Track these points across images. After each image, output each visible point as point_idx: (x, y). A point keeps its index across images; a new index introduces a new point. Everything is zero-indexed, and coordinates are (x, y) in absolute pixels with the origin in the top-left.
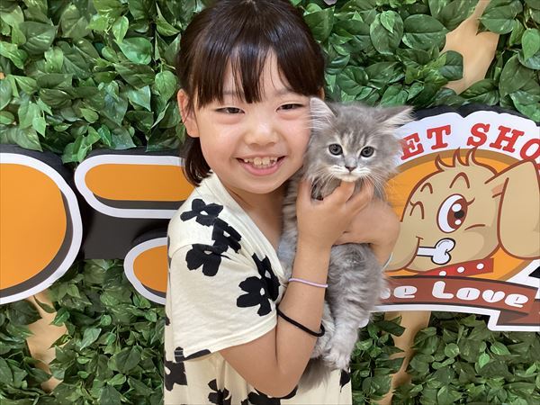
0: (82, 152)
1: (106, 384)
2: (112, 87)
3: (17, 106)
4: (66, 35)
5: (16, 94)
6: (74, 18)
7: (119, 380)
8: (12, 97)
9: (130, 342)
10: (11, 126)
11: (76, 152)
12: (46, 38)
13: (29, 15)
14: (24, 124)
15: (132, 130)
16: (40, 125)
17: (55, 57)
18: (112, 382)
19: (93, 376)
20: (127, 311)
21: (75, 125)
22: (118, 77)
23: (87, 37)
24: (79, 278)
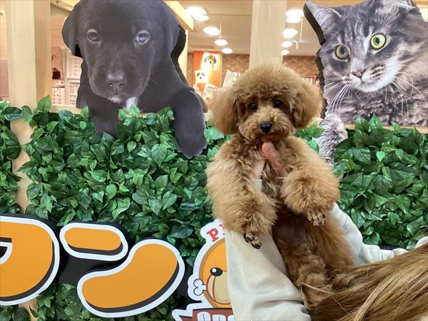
0: (67, 221)
2: (86, 191)
3: (41, 197)
4: (69, 166)
5: (42, 191)
6: (73, 159)
8: (40, 193)
10: (37, 207)
11: (64, 221)
12: (59, 168)
13: (55, 157)
14: (42, 206)
15: (93, 212)
16: (49, 207)
17: (63, 176)
21: (67, 208)
22: (89, 187)
23: (78, 168)
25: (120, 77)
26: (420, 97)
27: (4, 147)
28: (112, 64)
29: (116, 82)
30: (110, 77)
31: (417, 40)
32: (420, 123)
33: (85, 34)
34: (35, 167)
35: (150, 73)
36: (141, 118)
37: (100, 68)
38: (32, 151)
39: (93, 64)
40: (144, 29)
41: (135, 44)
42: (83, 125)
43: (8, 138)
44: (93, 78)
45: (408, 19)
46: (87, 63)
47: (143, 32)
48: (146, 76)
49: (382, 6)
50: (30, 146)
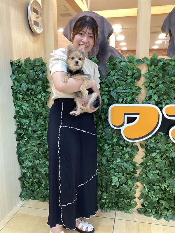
1: (153, 173)
3: (152, 95)
4: (165, 82)
5: (152, 93)
7: (157, 171)
9: (163, 158)
11: (162, 105)
12: (161, 82)
13: (158, 78)
14: (152, 99)
17: (161, 86)
18: (155, 172)
19: (150, 169)
20: (165, 148)
21: (162, 100)
23: (169, 82)
24: (154, 137)
27: (135, 76)
34: (148, 83)
38: (148, 76)
42: (173, 63)
43: (137, 72)
50: (147, 74)
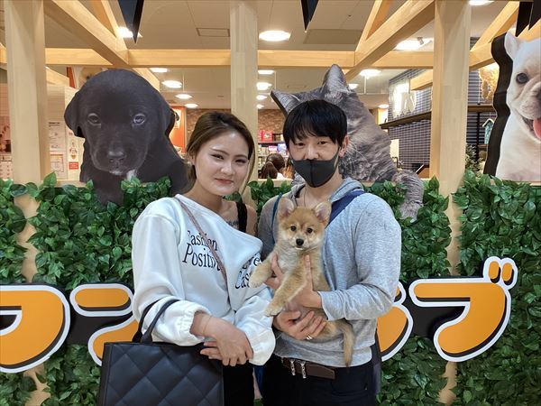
2: (92, 255)
3: (49, 265)
4: (75, 235)
5: (49, 259)
6: (80, 228)
8: (47, 261)
11: (72, 285)
15: (99, 274)
22: (95, 251)
23: (84, 235)
25: (121, 153)
26: (363, 159)
27: (9, 222)
28: (112, 143)
29: (117, 157)
30: (111, 153)
31: (357, 117)
32: (365, 178)
33: (86, 118)
34: (42, 238)
35: (147, 149)
36: (142, 187)
37: (101, 146)
38: (38, 223)
39: (94, 143)
40: (141, 112)
41: (133, 125)
42: (88, 196)
43: (13, 213)
44: (95, 155)
45: (349, 101)
46: (89, 142)
47: (139, 115)
48: (144, 151)
49: (330, 92)
50: (36, 219)
